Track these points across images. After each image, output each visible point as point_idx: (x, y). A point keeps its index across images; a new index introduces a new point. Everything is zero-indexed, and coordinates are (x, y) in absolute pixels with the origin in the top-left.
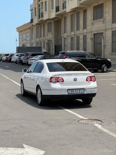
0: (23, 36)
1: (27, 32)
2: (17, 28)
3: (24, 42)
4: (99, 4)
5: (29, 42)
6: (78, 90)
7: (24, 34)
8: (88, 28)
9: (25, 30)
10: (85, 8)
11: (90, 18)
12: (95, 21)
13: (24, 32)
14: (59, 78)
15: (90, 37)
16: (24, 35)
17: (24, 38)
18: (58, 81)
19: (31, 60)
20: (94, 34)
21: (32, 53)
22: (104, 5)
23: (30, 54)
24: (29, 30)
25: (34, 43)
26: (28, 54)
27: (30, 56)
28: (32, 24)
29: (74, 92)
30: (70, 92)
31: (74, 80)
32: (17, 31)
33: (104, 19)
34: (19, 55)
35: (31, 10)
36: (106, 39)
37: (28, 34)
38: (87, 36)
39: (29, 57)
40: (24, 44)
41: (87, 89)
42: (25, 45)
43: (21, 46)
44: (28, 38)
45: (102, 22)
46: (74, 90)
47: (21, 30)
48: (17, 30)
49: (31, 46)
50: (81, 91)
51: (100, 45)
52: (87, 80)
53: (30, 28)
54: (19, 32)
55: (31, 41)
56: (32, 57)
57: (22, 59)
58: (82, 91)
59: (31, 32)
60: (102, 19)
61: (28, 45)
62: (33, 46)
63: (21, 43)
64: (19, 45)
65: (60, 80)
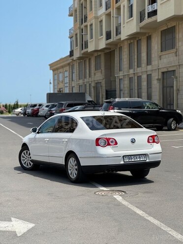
0: (58, 77)
1: (64, 70)
2: (49, 65)
3: (61, 86)
4: (169, 27)
5: (67, 85)
6: (138, 156)
7: (60, 73)
8: (153, 63)
9: (62, 67)
10: (149, 33)
11: (156, 48)
12: (164, 53)
13: (61, 70)
14: (109, 139)
15: (157, 78)
16: (61, 75)
17: (61, 79)
18: (109, 144)
20: (163, 73)
21: (68, 102)
22: (177, 28)
23: (66, 104)
24: (68, 67)
25: (76, 87)
26: (63, 104)
27: (65, 107)
28: (72, 58)
29: (133, 160)
30: (127, 160)
31: (132, 142)
33: (177, 49)
34: (50, 106)
35: (71, 38)
36: (180, 80)
37: (67, 74)
38: (153, 75)
40: (60, 89)
41: (150, 155)
42: (62, 91)
43: (56, 92)
44: (67, 80)
45: (174, 54)
46: (133, 157)
47: (56, 67)
48: (50, 68)
49: (71, 92)
50: (141, 157)
51: (172, 89)
53: (69, 64)
54: (54, 70)
55: (72, 84)
56: (68, 109)
57: (54, 112)
59: (71, 71)
60: (174, 50)
61: (67, 91)
62: (74, 91)
63: (56, 87)
64: (54, 90)
65: (112, 142)
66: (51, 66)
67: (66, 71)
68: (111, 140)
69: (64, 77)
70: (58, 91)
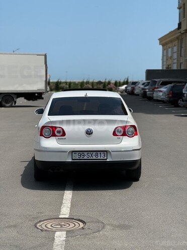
0: (167, 52)
1: (173, 45)
2: (159, 39)
3: (170, 62)
5: (175, 61)
6: (94, 153)
7: (169, 48)
9: (171, 41)
13: (170, 45)
14: (56, 128)
16: (170, 50)
17: (170, 55)
18: (54, 135)
19: (157, 91)
24: (177, 42)
25: (184, 63)
27: (158, 85)
28: (179, 31)
29: (85, 158)
30: (76, 156)
31: (87, 133)
32: (160, 44)
34: (145, 84)
35: (179, 8)
37: (175, 49)
39: (156, 86)
40: (169, 66)
41: (112, 153)
42: (171, 68)
43: (165, 68)
44: (175, 56)
46: (86, 153)
47: (165, 42)
48: (160, 42)
49: (179, 68)
50: (99, 155)
52: (114, 134)
53: (178, 38)
54: (163, 45)
55: (180, 61)
56: (160, 88)
57: (147, 90)
58: (102, 155)
59: (180, 45)
61: (175, 67)
62: (182, 68)
63: (165, 63)
64: (163, 67)
65: (59, 132)
66: (161, 40)
67: (175, 46)
68: (58, 129)
69: (173, 53)
70: (166, 68)
